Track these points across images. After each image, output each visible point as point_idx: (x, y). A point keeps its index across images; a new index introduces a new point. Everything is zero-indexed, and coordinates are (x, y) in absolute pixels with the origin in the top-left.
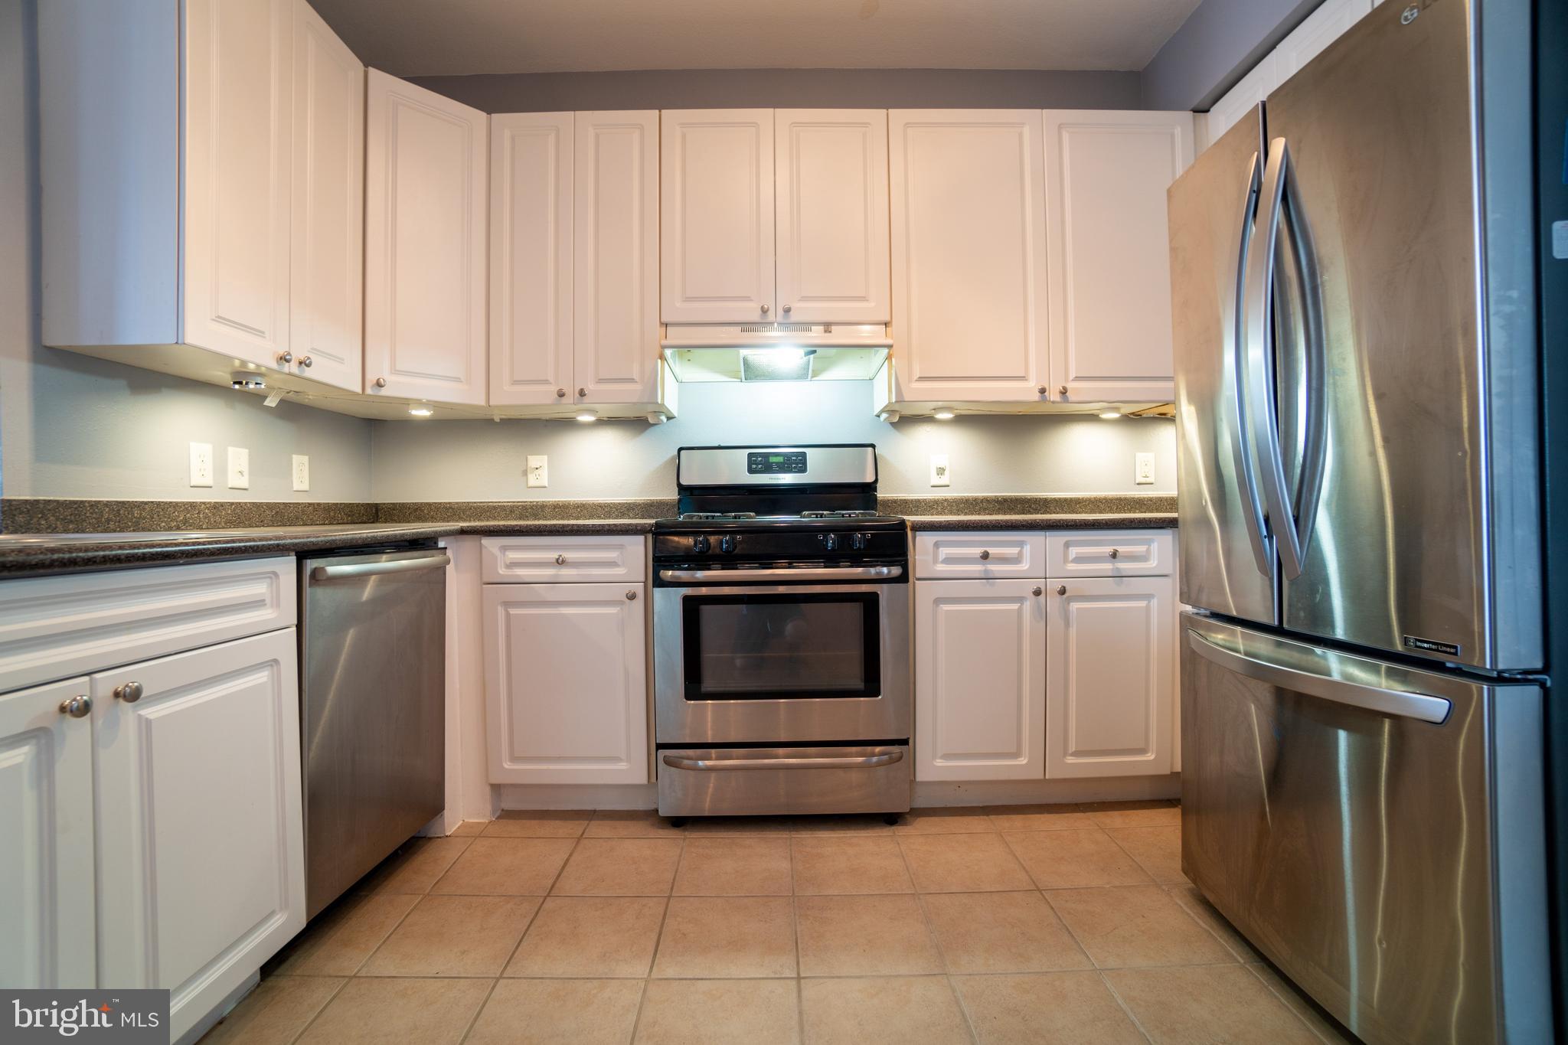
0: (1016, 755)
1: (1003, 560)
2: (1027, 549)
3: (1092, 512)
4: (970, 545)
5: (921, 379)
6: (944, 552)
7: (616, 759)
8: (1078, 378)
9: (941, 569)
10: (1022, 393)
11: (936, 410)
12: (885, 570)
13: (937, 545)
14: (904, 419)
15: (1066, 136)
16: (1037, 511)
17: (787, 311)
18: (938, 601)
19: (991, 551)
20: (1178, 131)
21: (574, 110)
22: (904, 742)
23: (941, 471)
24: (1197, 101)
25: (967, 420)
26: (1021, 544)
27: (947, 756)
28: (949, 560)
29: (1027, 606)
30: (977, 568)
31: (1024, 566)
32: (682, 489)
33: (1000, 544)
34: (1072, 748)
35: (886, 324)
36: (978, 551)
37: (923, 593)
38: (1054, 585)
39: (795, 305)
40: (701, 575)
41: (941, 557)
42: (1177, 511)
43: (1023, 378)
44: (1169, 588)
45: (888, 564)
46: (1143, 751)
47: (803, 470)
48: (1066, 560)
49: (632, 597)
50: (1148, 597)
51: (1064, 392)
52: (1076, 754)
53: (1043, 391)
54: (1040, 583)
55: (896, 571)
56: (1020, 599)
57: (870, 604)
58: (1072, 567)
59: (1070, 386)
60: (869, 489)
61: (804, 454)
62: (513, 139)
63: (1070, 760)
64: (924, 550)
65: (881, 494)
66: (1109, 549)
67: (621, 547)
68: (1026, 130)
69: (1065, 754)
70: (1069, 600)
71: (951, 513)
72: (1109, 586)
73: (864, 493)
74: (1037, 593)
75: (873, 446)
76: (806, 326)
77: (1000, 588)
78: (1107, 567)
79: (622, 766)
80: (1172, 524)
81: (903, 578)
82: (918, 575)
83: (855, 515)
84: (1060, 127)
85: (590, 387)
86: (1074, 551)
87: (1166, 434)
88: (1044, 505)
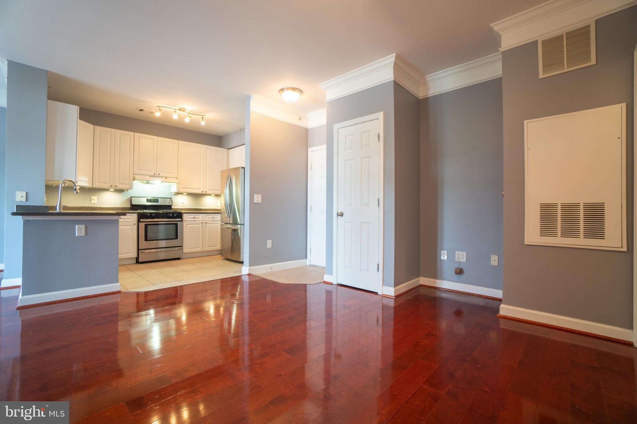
0: (198, 248)
1: (197, 218)
2: (200, 217)
3: (210, 211)
4: (192, 216)
5: (183, 188)
6: (188, 217)
7: (130, 253)
8: (208, 190)
9: (188, 219)
10: (199, 191)
11: (184, 193)
12: (179, 219)
13: (187, 216)
14: (178, 194)
15: (208, 150)
16: (200, 211)
17: (159, 174)
18: (187, 224)
19: (195, 217)
20: (225, 152)
21: (115, 129)
22: (181, 246)
23: (183, 203)
24: (228, 148)
25: (189, 194)
26: (199, 216)
27: (188, 249)
28: (189, 218)
29: (200, 225)
30: (193, 219)
31: (200, 219)
32: (132, 205)
33: (197, 216)
34: (207, 246)
35: (177, 178)
36: (193, 217)
37: (185, 223)
38: (204, 222)
39: (160, 173)
40: (147, 220)
41: (187, 218)
42: (220, 211)
43: (199, 189)
44: (220, 223)
45: (180, 218)
46: (217, 246)
47: (158, 202)
48: (206, 218)
49: (135, 224)
50: (218, 224)
51: (206, 192)
52: (208, 247)
53: (203, 191)
54: (202, 221)
55: (181, 220)
56: (199, 224)
57: (176, 225)
58: (207, 219)
59: (207, 191)
60: (171, 206)
61: (158, 199)
62: (100, 132)
63: (207, 248)
64: (185, 217)
65: (173, 207)
66: (212, 217)
67: (132, 216)
68: (202, 148)
69: (206, 247)
70: (207, 224)
71: (185, 211)
72: (212, 222)
73: (169, 207)
74: (202, 223)
75: (171, 198)
76: (162, 177)
77: (196, 222)
78: (212, 219)
79: (131, 254)
80: (220, 213)
81: (182, 221)
82: (184, 220)
83: (168, 211)
84: (207, 149)
85: (118, 185)
86: (207, 217)
87: (219, 198)
88: (202, 210)
